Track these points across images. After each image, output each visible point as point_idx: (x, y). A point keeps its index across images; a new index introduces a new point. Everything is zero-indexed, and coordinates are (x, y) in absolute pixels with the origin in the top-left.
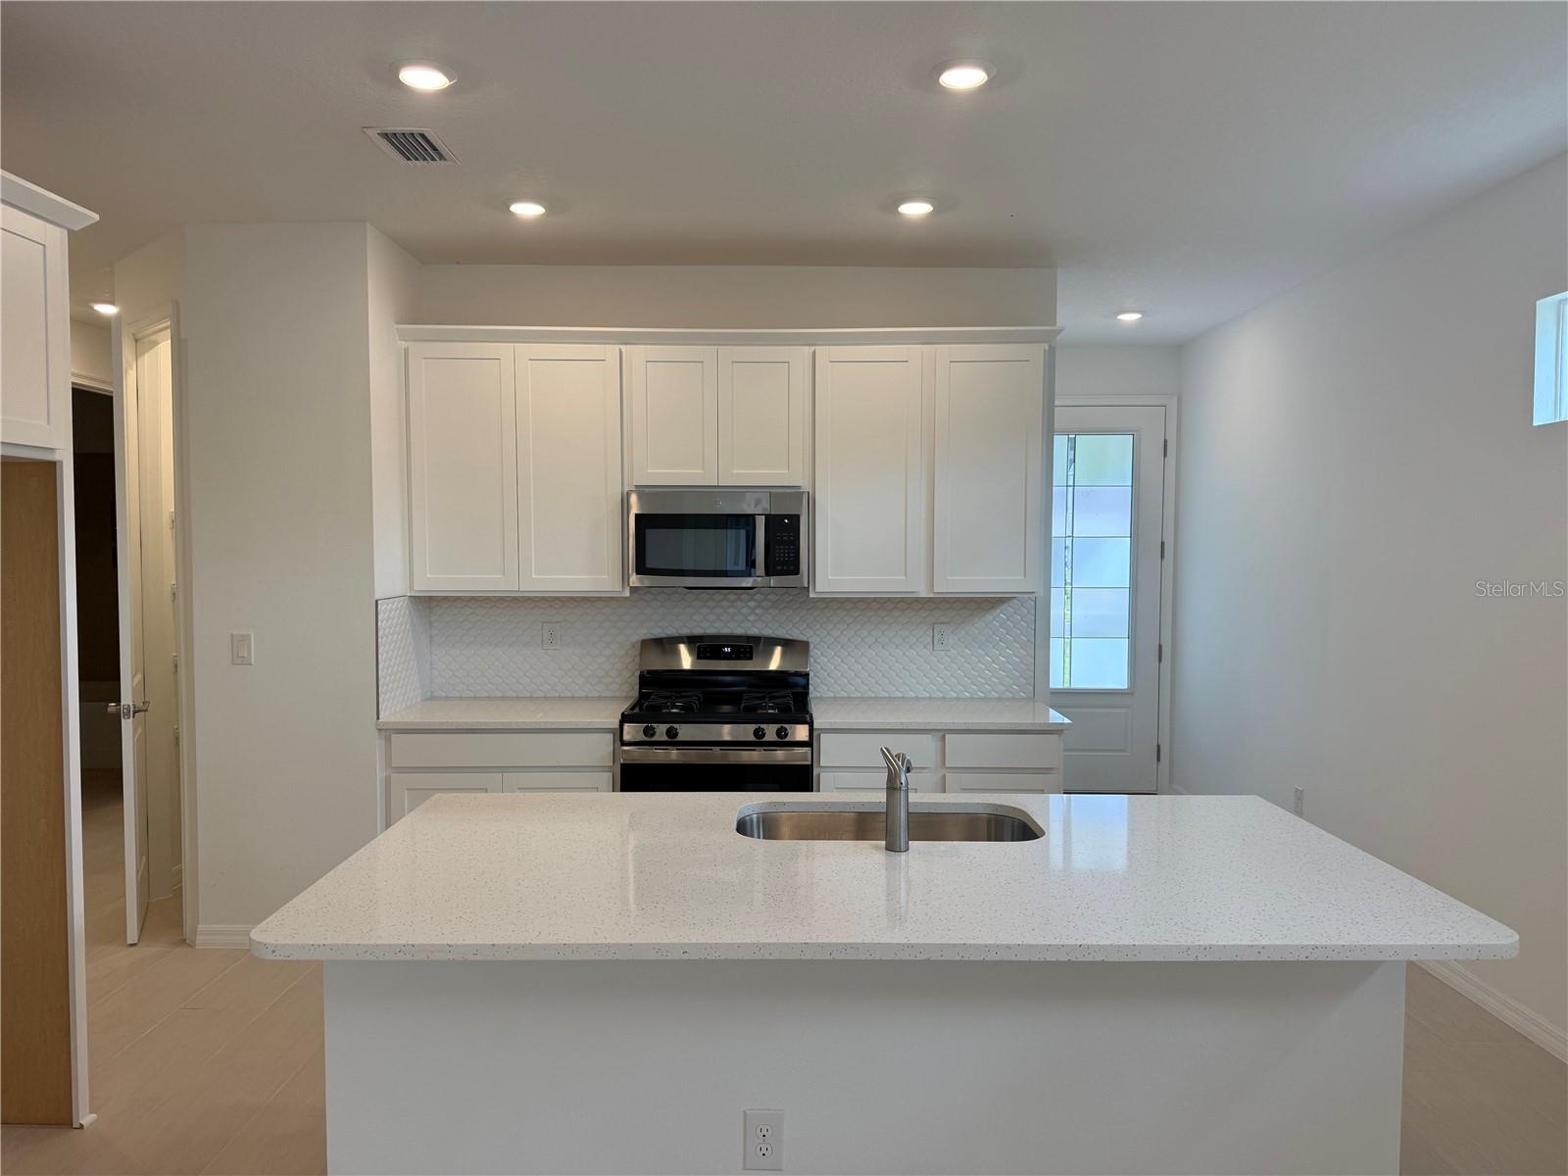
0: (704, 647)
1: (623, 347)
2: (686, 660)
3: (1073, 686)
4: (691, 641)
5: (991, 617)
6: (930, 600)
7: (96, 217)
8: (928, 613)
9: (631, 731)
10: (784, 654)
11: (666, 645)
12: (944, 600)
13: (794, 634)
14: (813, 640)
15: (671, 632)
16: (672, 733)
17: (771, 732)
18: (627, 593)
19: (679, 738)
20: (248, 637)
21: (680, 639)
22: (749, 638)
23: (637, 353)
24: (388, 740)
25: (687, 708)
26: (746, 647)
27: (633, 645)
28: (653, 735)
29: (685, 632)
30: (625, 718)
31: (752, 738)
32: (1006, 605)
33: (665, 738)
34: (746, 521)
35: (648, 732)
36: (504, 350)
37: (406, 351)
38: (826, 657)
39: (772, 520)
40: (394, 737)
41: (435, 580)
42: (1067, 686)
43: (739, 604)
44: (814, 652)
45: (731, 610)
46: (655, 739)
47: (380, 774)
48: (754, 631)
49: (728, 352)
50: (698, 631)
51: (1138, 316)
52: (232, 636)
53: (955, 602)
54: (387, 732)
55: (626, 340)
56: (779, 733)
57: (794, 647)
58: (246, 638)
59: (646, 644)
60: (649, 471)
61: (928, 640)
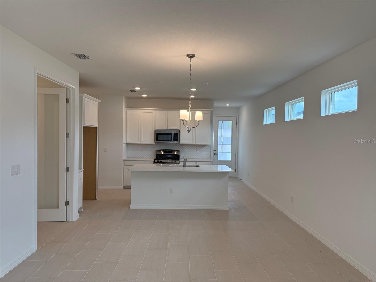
0: (165, 151)
1: (155, 111)
2: (162, 153)
3: (223, 160)
4: (163, 150)
5: (205, 148)
6: (196, 145)
7: (101, 101)
8: (196, 147)
9: (156, 161)
10: (177, 152)
11: (160, 151)
12: (198, 145)
13: (178, 150)
14: (180, 150)
15: (161, 149)
17: (174, 161)
18: (155, 143)
19: (162, 162)
20: (106, 148)
21: (162, 150)
22: (171, 150)
23: (157, 111)
24: (124, 162)
25: (163, 158)
26: (171, 151)
27: (155, 151)
29: (163, 149)
30: (155, 159)
31: (171, 162)
32: (207, 146)
33: (160, 162)
34: (171, 134)
36: (140, 111)
37: (126, 111)
38: (182, 153)
39: (175, 134)
41: (129, 141)
42: (221, 160)
43: (170, 145)
44: (180, 152)
45: (169, 146)
46: (159, 162)
47: (123, 166)
48: (172, 149)
49: (169, 111)
50: (164, 149)
51: (229, 105)
52: (104, 148)
53: (200, 145)
55: (156, 110)
56: (175, 161)
57: (178, 151)
58: (106, 149)
59: (157, 151)
60: (158, 127)
61: (196, 151)
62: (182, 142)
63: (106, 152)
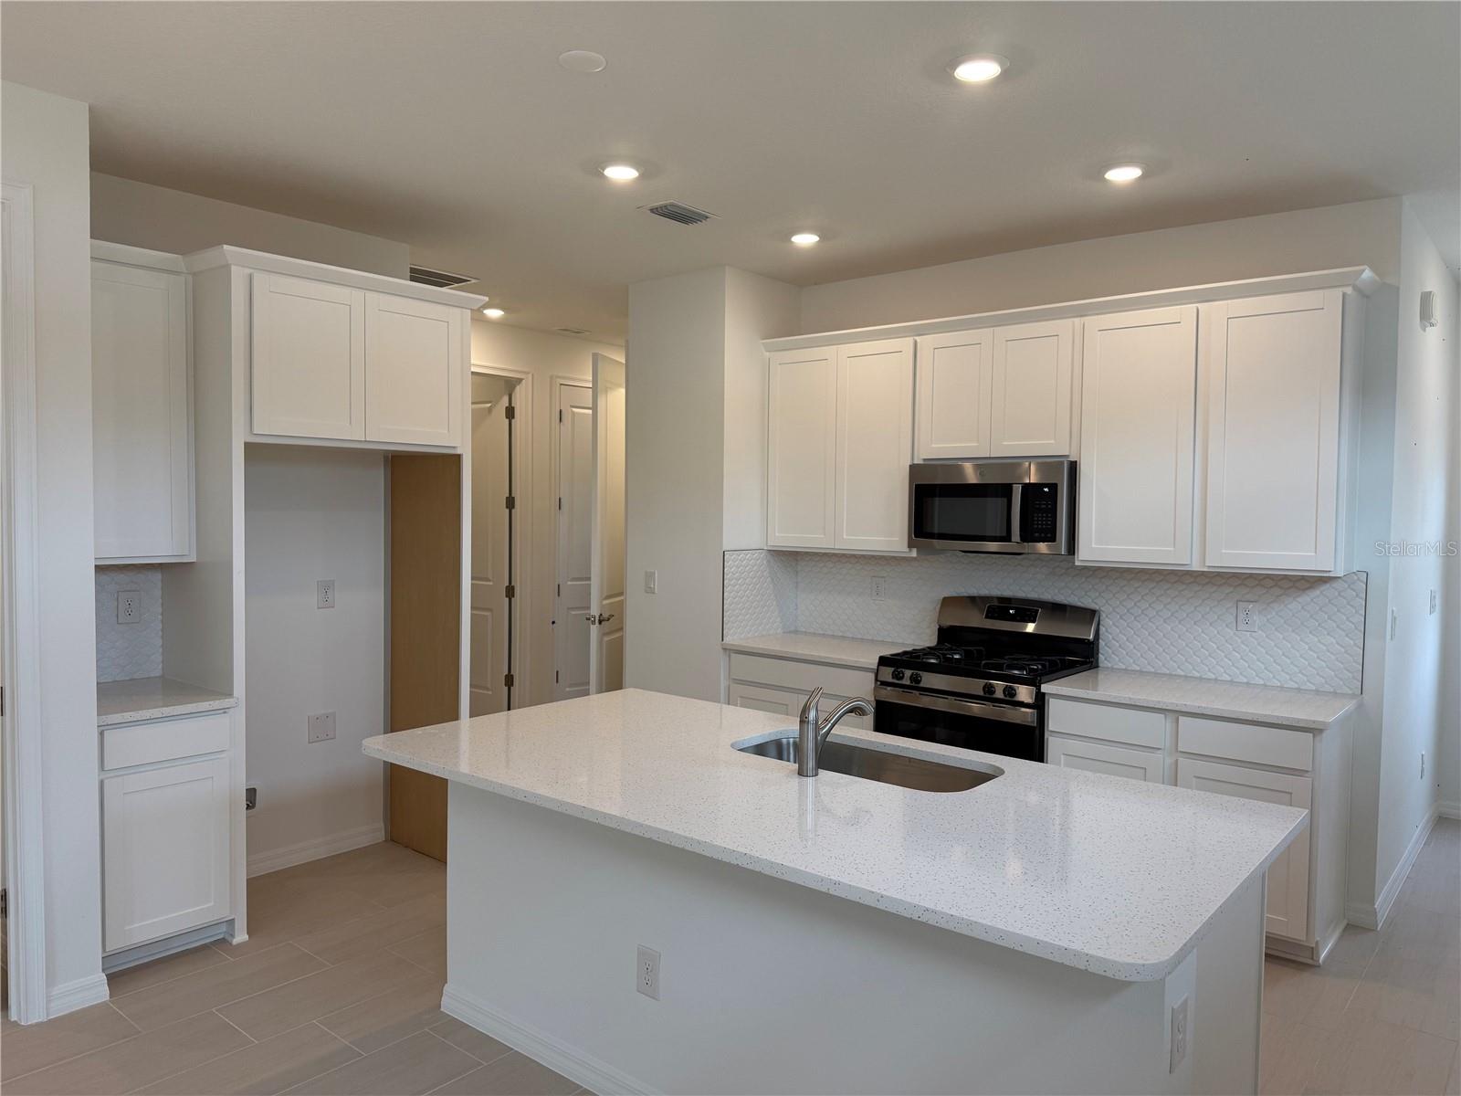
1: (918, 339)
5: (1309, 599)
8: (1231, 589)
9: (887, 674)
12: (1219, 574)
14: (1105, 609)
16: (915, 679)
17: (999, 690)
19: (921, 685)
20: (654, 574)
23: (928, 340)
24: (730, 657)
26: (1032, 610)
28: (902, 678)
30: (882, 661)
31: (982, 693)
32: (1328, 585)
33: (910, 682)
34: (1005, 490)
35: (897, 676)
36: (829, 351)
37: (768, 360)
38: (1117, 627)
39: (1030, 489)
40: (733, 655)
41: (779, 539)
44: (1106, 621)
46: (903, 682)
49: (1002, 332)
52: (646, 572)
53: (1231, 577)
54: (729, 651)
55: (920, 332)
56: (1007, 692)
57: (1089, 615)
58: (652, 574)
59: (947, 602)
60: (933, 446)
61: (1231, 618)
62: (1093, 546)
63: (654, 593)
